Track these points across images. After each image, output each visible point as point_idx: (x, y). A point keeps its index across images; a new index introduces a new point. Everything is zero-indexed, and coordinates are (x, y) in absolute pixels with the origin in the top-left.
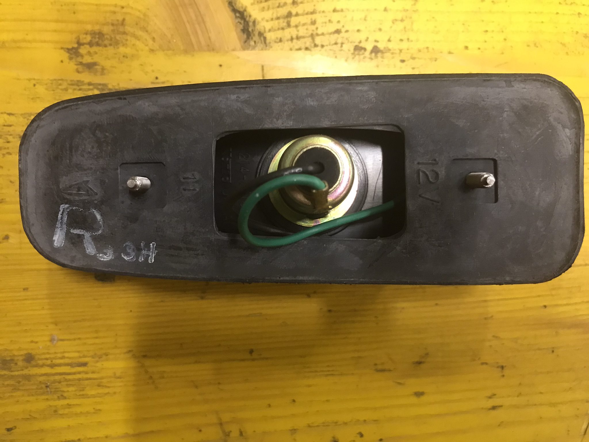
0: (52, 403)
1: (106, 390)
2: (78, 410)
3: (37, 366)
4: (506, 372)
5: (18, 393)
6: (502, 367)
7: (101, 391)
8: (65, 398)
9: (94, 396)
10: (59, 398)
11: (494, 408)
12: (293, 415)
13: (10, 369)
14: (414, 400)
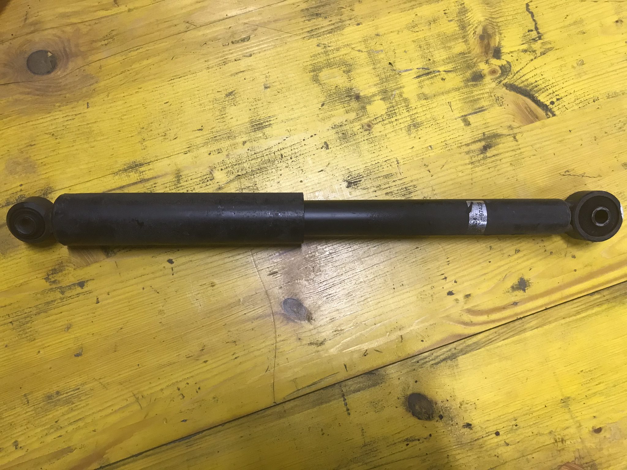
0: (70, 407)
1: (88, 396)
2: (80, 406)
3: (61, 395)
4: (237, 343)
5: (57, 407)
6: (235, 342)
7: (87, 397)
8: (74, 403)
9: (85, 399)
10: (72, 404)
11: (236, 358)
12: (160, 384)
13: (52, 399)
14: (204, 364)
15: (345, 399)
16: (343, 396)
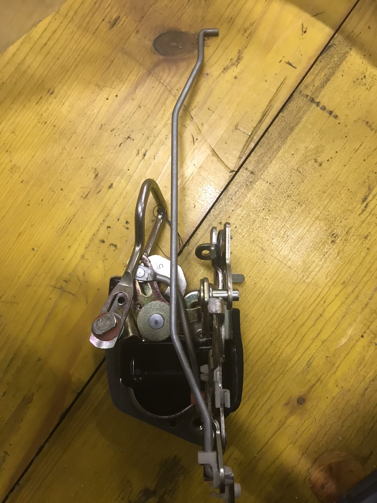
15: (319, 103)
16: (312, 100)
